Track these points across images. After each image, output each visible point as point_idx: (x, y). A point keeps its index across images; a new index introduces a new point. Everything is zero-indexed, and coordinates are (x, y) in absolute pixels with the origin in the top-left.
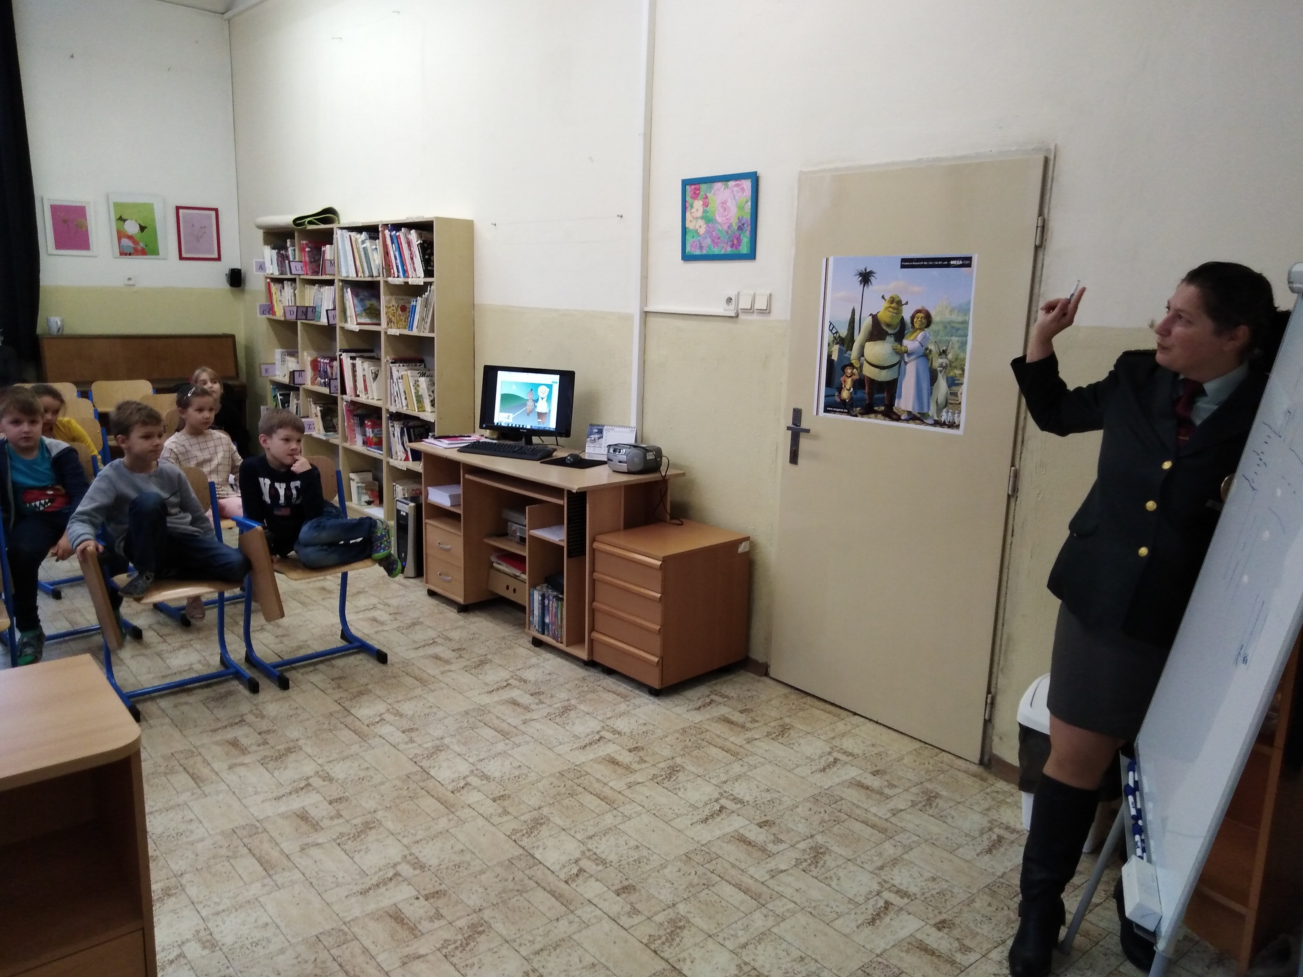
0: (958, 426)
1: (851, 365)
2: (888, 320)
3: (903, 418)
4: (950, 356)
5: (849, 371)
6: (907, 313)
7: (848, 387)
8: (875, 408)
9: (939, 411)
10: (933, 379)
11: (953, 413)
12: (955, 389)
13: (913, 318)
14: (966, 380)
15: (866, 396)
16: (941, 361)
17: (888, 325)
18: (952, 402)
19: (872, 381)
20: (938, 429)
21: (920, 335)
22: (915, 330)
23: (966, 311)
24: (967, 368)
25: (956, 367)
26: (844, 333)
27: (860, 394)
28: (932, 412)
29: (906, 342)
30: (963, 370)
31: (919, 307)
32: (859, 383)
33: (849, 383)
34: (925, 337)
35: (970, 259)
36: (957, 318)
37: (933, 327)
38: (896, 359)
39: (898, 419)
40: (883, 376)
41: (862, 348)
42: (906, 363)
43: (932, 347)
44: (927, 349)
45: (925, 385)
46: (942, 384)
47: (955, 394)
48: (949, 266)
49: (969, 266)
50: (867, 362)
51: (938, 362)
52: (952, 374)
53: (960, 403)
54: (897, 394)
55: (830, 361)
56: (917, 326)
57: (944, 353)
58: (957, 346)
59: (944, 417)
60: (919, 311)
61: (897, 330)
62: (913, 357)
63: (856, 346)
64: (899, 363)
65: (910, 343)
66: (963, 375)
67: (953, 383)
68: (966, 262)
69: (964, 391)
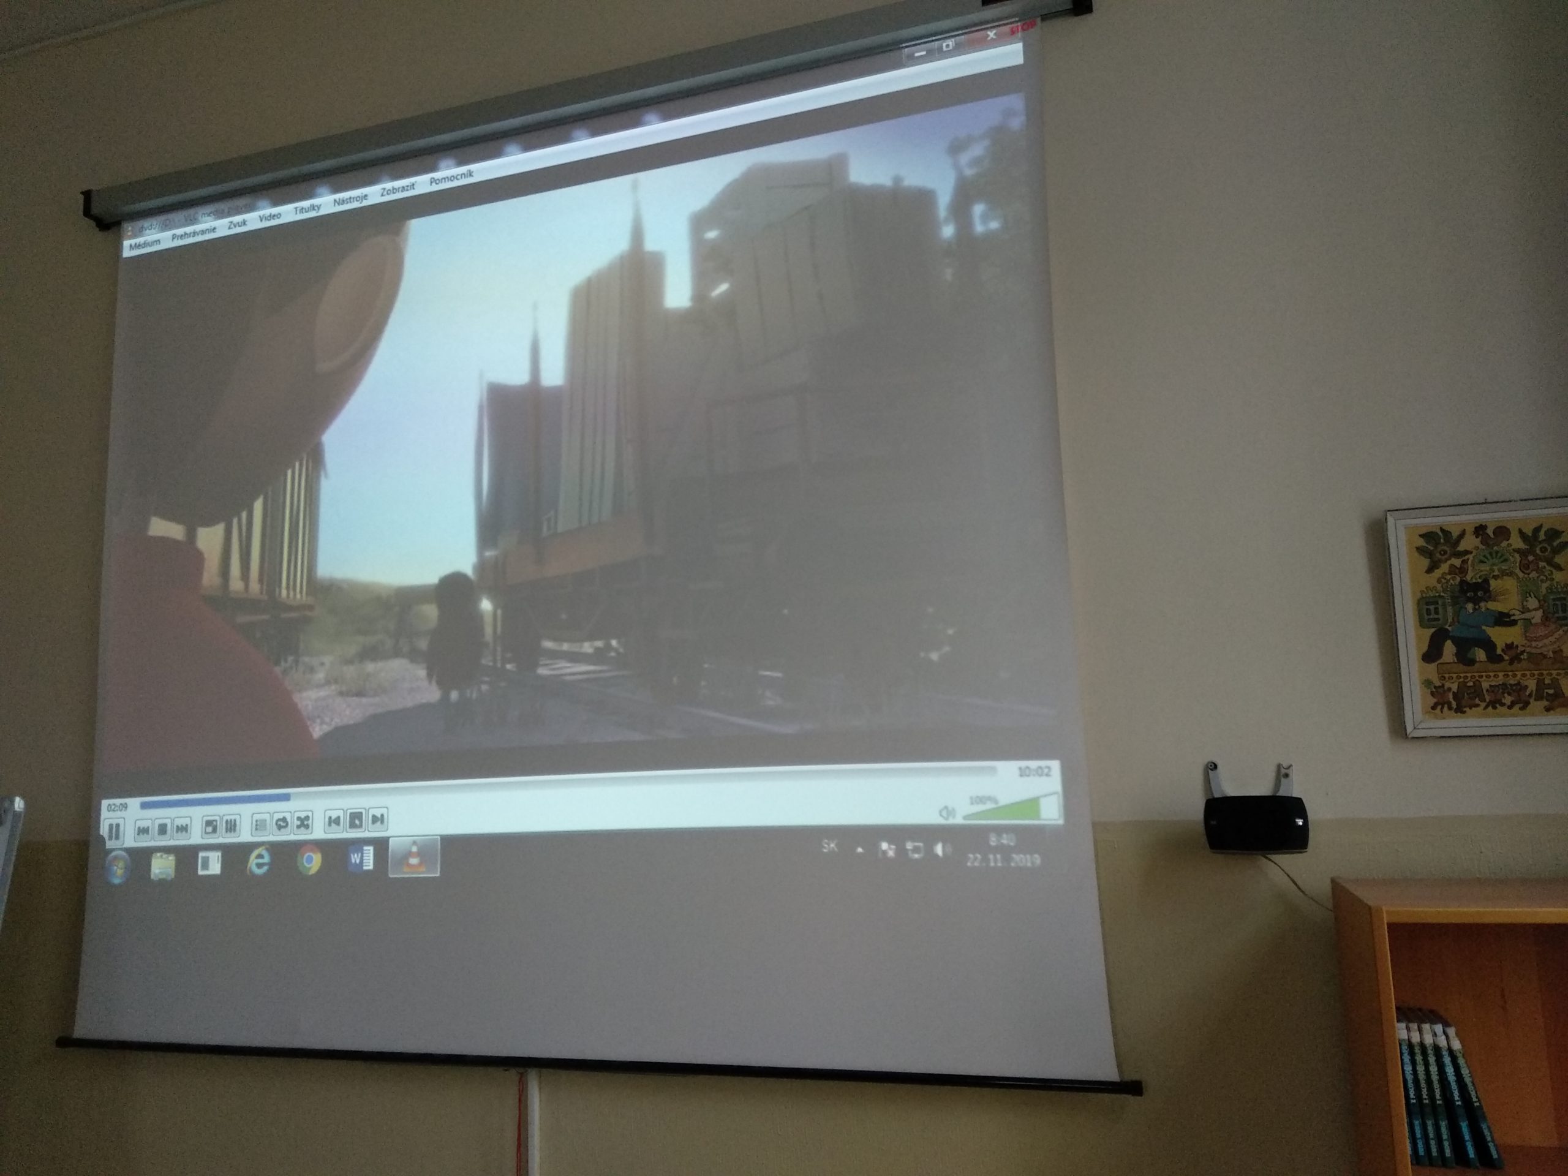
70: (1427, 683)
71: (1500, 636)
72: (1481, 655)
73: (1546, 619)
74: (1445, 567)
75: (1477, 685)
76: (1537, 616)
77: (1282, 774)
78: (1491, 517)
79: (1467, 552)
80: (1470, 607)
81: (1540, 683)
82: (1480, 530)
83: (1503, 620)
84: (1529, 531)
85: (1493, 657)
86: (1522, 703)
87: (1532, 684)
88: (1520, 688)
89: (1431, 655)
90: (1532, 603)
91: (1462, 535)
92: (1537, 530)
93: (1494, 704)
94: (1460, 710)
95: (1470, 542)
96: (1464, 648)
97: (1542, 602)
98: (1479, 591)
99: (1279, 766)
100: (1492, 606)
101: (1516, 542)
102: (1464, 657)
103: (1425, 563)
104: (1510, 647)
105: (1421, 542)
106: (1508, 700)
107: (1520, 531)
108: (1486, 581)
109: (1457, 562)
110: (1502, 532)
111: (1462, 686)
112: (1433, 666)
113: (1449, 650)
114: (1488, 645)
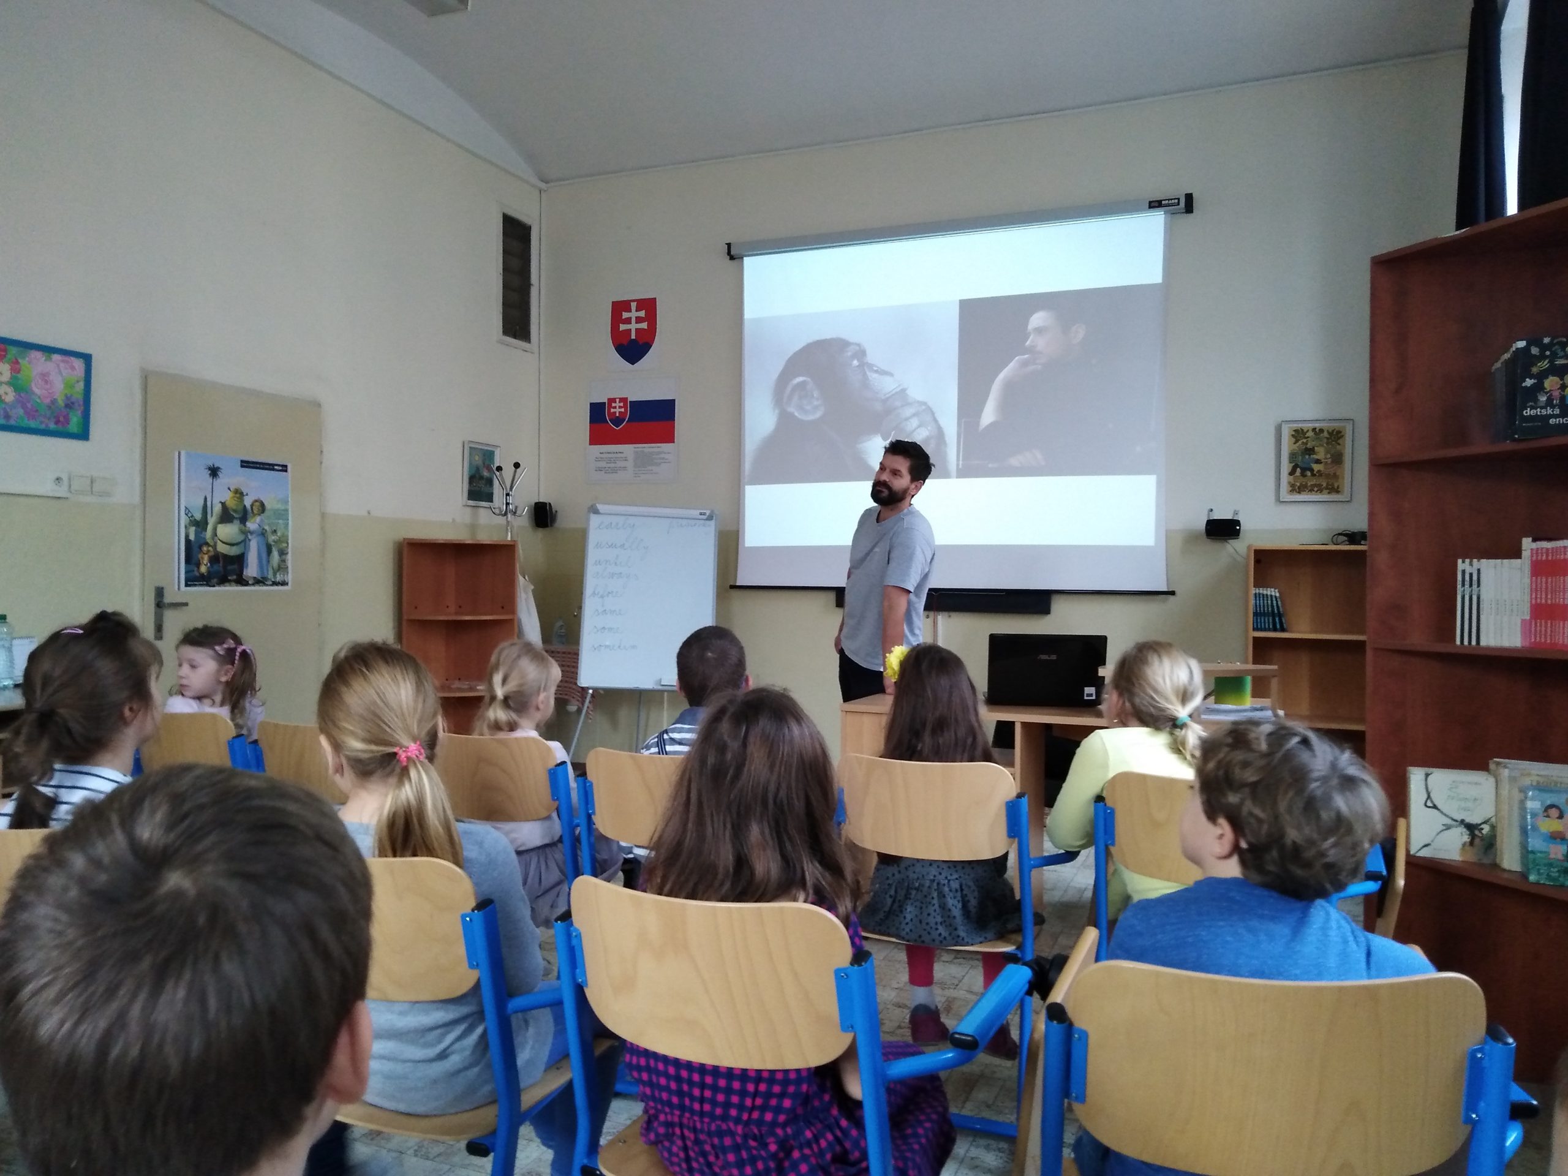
0: (287, 584)
1: (207, 544)
2: (234, 508)
3: (250, 582)
4: (279, 534)
5: (205, 549)
6: (248, 502)
7: (205, 562)
8: (229, 578)
9: (275, 574)
10: (269, 551)
11: (284, 575)
12: (284, 557)
13: (252, 506)
14: (290, 550)
15: (221, 569)
16: (273, 538)
17: (235, 511)
18: (282, 567)
19: (225, 556)
20: (275, 588)
21: (258, 519)
22: (254, 515)
23: (287, 502)
24: (290, 541)
25: (283, 542)
26: (198, 516)
27: (216, 567)
28: (270, 576)
29: (248, 524)
30: (288, 544)
31: (256, 498)
32: (215, 558)
33: (206, 557)
34: (262, 520)
35: (286, 466)
36: (280, 506)
37: (267, 513)
38: (241, 538)
39: (246, 584)
40: (233, 551)
41: (215, 529)
42: (250, 540)
43: (267, 528)
44: (263, 529)
45: (264, 555)
46: (275, 554)
47: (284, 561)
48: (274, 470)
49: (286, 471)
50: (221, 541)
51: (272, 538)
52: (281, 547)
53: (287, 567)
54: (245, 565)
55: (188, 542)
56: (255, 512)
57: (275, 531)
58: (282, 526)
59: (279, 578)
60: (256, 501)
61: (240, 516)
62: (254, 535)
63: (210, 527)
64: (244, 541)
65: (252, 525)
66: (287, 547)
67: (283, 553)
68: (284, 468)
69: (289, 557)
70: (1289, 483)
71: (1316, 467)
72: (1309, 473)
73: (1332, 462)
74: (1300, 442)
75: (1307, 483)
76: (1329, 461)
77: (1236, 513)
78: (1317, 425)
79: (1308, 437)
80: (1307, 457)
81: (1327, 484)
82: (1314, 429)
83: (1318, 462)
84: (1330, 431)
85: (1313, 475)
86: (1320, 491)
87: (1325, 485)
88: (1319, 485)
89: (1292, 473)
90: (1329, 456)
91: (1308, 431)
92: (1333, 431)
93: (1311, 491)
94: (1299, 493)
95: (1310, 434)
96: (1303, 470)
97: (1332, 456)
98: (1310, 451)
99: (1235, 511)
100: (1315, 457)
101: (1326, 434)
102: (1303, 475)
103: (1294, 440)
104: (1319, 471)
105: (1294, 433)
106: (1316, 489)
107: (1328, 431)
108: (1314, 448)
109: (1305, 441)
110: (1321, 431)
111: (1301, 484)
112: (1292, 477)
113: (1298, 470)
114: (1312, 470)
